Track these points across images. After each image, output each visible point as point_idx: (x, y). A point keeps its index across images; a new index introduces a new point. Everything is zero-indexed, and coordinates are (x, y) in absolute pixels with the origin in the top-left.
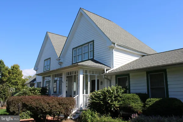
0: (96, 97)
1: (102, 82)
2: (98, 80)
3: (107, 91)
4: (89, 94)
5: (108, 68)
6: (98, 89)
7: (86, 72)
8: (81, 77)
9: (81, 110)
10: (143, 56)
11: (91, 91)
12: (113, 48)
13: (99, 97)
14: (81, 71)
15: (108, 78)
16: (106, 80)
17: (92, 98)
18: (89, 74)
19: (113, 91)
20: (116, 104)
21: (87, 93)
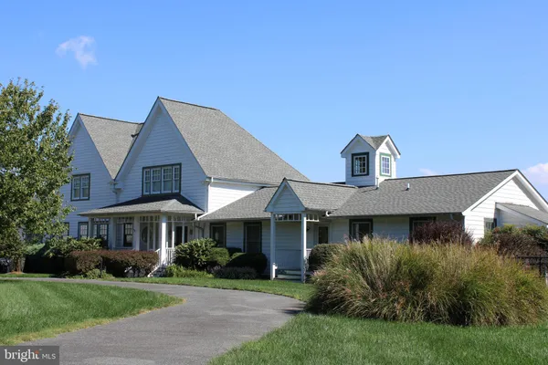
0: (182, 250)
1: (191, 231)
2: (186, 228)
3: (195, 245)
4: (173, 248)
5: (200, 212)
6: (186, 241)
7: (169, 218)
8: (164, 226)
9: (163, 267)
10: (263, 187)
11: (176, 244)
12: (209, 183)
13: (185, 251)
14: (164, 219)
15: (201, 226)
16: (197, 229)
17: (177, 252)
18: (173, 221)
19: (201, 244)
20: (204, 258)
21: (170, 246)
